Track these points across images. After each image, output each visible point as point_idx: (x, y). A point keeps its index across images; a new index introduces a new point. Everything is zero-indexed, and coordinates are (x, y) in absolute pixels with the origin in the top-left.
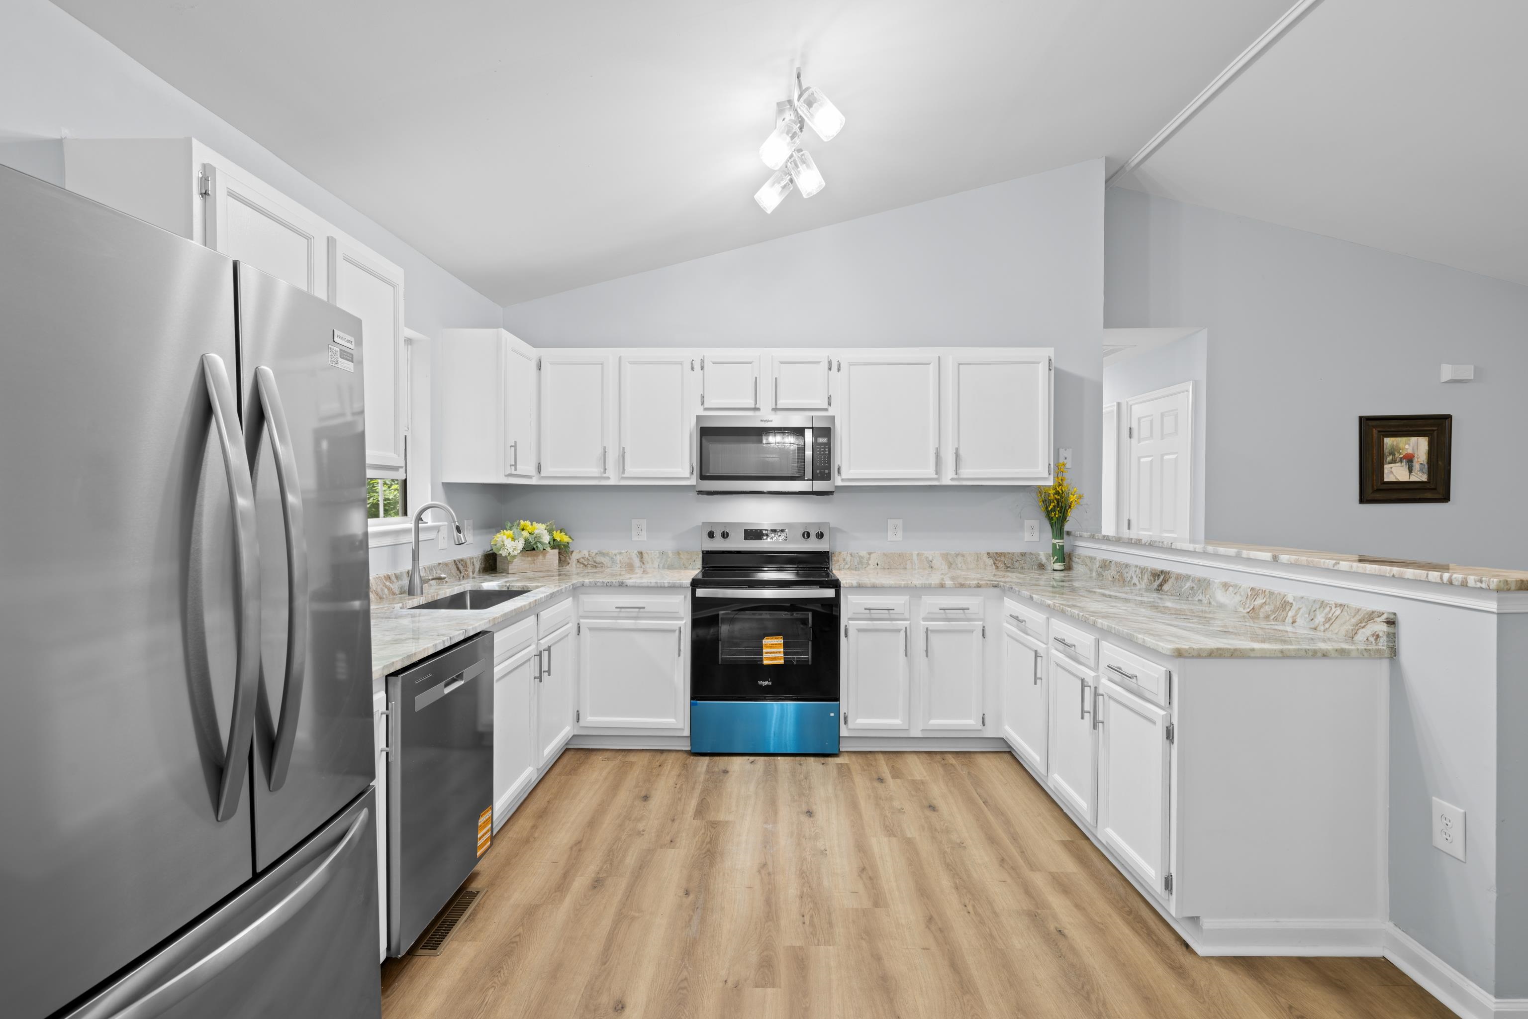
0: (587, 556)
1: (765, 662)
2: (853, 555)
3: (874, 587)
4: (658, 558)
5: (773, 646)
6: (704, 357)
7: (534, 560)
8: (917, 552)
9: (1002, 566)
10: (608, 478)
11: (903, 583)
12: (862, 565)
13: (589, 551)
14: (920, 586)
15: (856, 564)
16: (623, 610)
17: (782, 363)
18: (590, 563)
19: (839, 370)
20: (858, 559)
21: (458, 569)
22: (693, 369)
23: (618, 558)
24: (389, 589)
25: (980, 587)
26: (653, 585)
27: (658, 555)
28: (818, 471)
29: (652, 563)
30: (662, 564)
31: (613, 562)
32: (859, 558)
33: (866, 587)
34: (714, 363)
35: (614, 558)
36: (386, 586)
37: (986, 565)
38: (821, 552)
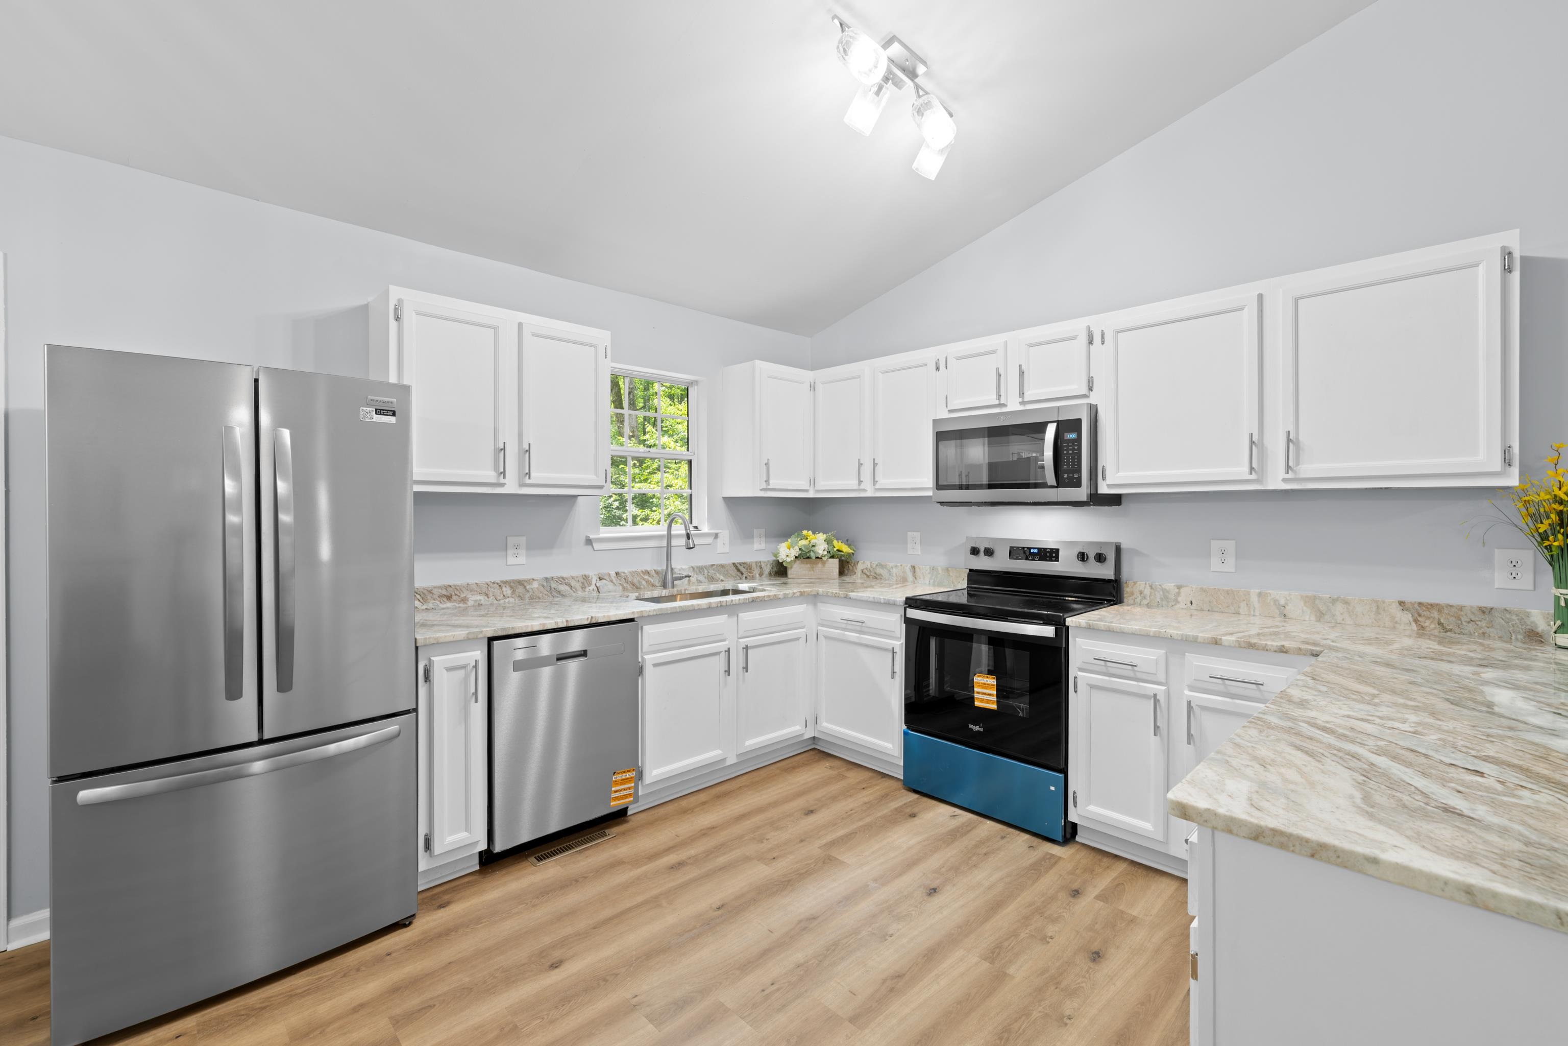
0: (871, 567)
1: (977, 704)
2: (1153, 587)
3: (1110, 631)
4: (929, 573)
5: (984, 686)
6: (948, 354)
7: (813, 567)
8: (1258, 591)
9: (1433, 626)
10: (864, 490)
11: (1153, 630)
12: (1168, 602)
13: (871, 563)
14: (1180, 638)
15: (1159, 600)
16: (849, 622)
17: (1031, 346)
18: (872, 574)
19: (1103, 343)
20: (1161, 593)
21: (739, 570)
22: (938, 369)
23: (894, 571)
24: (647, 582)
26: (871, 599)
27: (928, 571)
28: (1065, 476)
29: (924, 579)
30: (933, 580)
31: (890, 575)
32: (1164, 593)
33: (1099, 630)
34: (958, 358)
35: (891, 570)
36: (644, 579)
37: (1396, 623)
38: (1105, 579)
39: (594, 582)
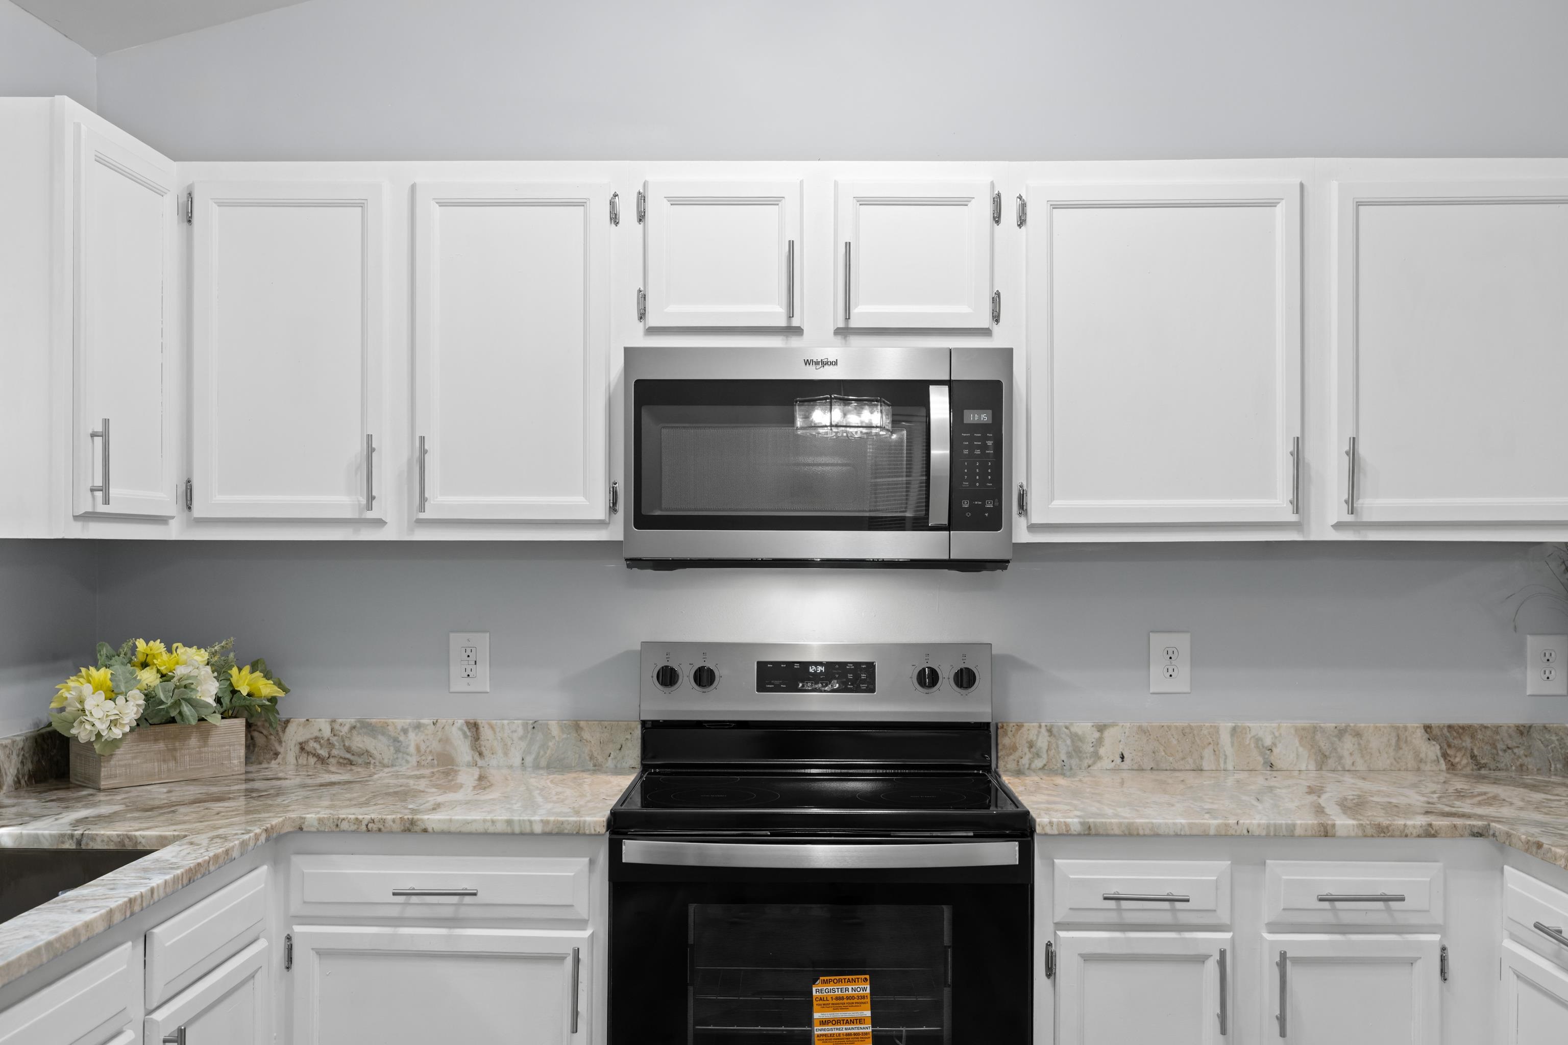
0: (327, 733)
2: (1055, 730)
3: (1130, 835)
4: (521, 738)
5: (841, 1002)
6: (645, 185)
7: (175, 750)
8: (1230, 725)
9: (1464, 762)
10: (380, 523)
11: (1213, 823)
12: (1081, 759)
13: (333, 721)
14: (1263, 833)
15: (1063, 757)
16: (414, 899)
17: (864, 202)
18: (335, 752)
19: (1022, 222)
20: (1069, 742)
22: (614, 219)
23: (413, 738)
25: (1434, 836)
26: (500, 828)
27: (520, 731)
28: (966, 505)
29: (506, 754)
30: (533, 756)
31: (398, 751)
32: (1073, 741)
33: (1108, 835)
34: (675, 202)
35: (402, 738)
37: (1421, 761)
38: (969, 723)
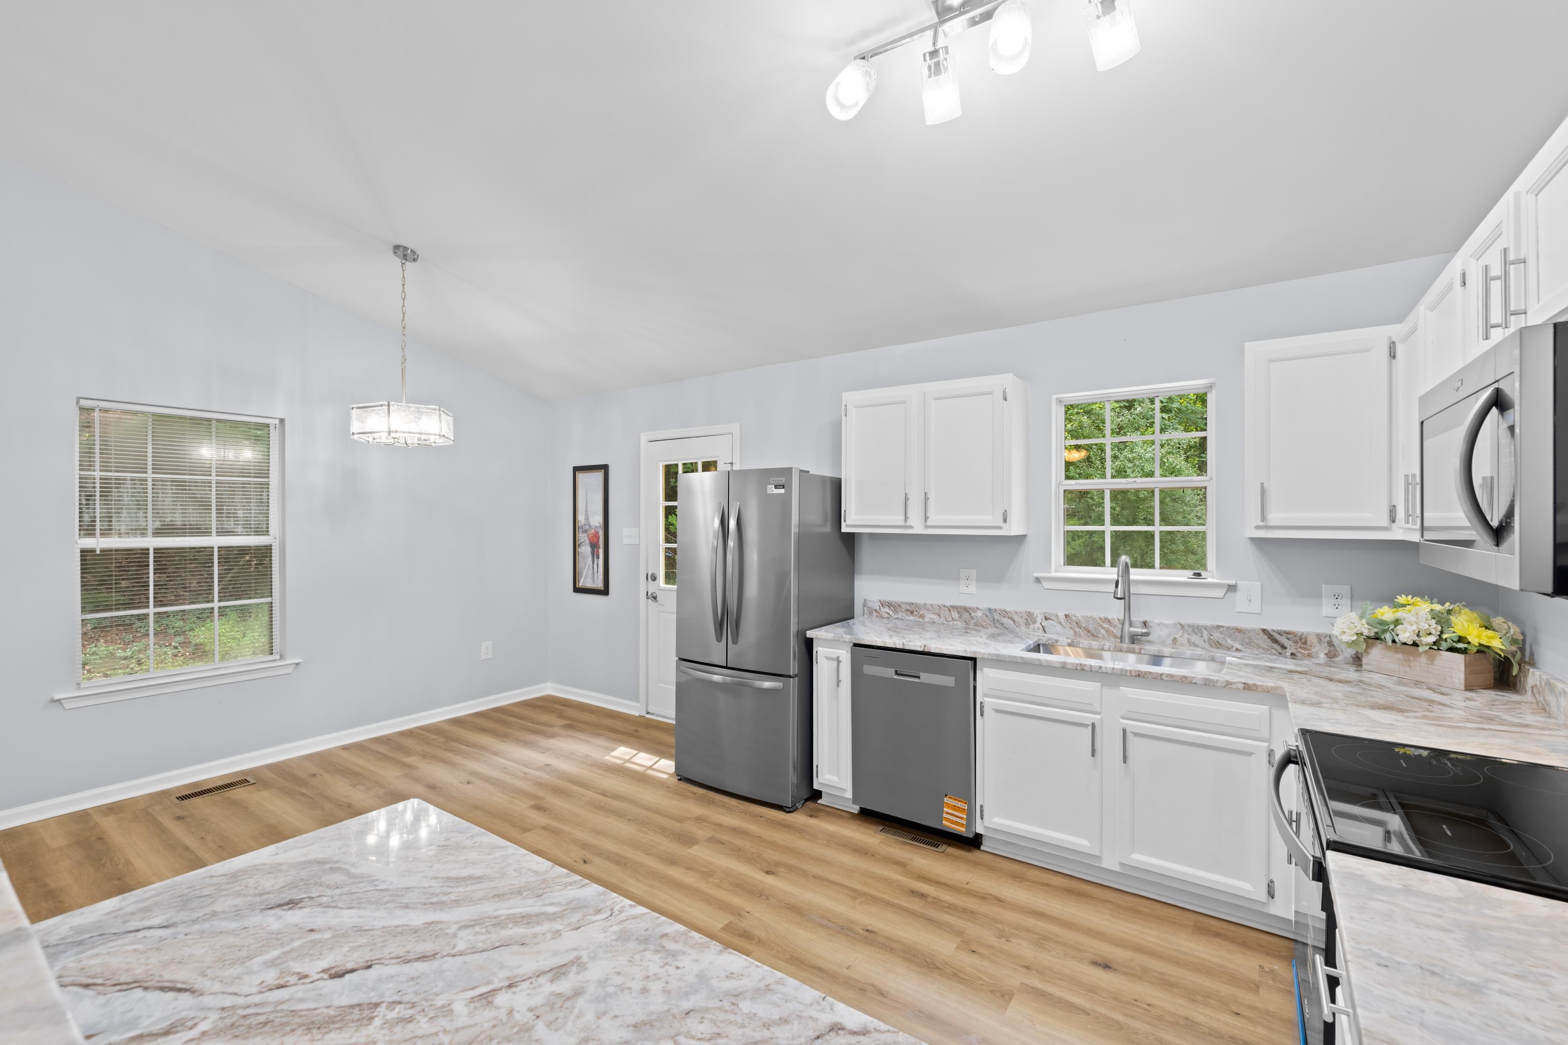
21: (1275, 641)
24: (1107, 631)
36: (1103, 628)
39: (1039, 620)
